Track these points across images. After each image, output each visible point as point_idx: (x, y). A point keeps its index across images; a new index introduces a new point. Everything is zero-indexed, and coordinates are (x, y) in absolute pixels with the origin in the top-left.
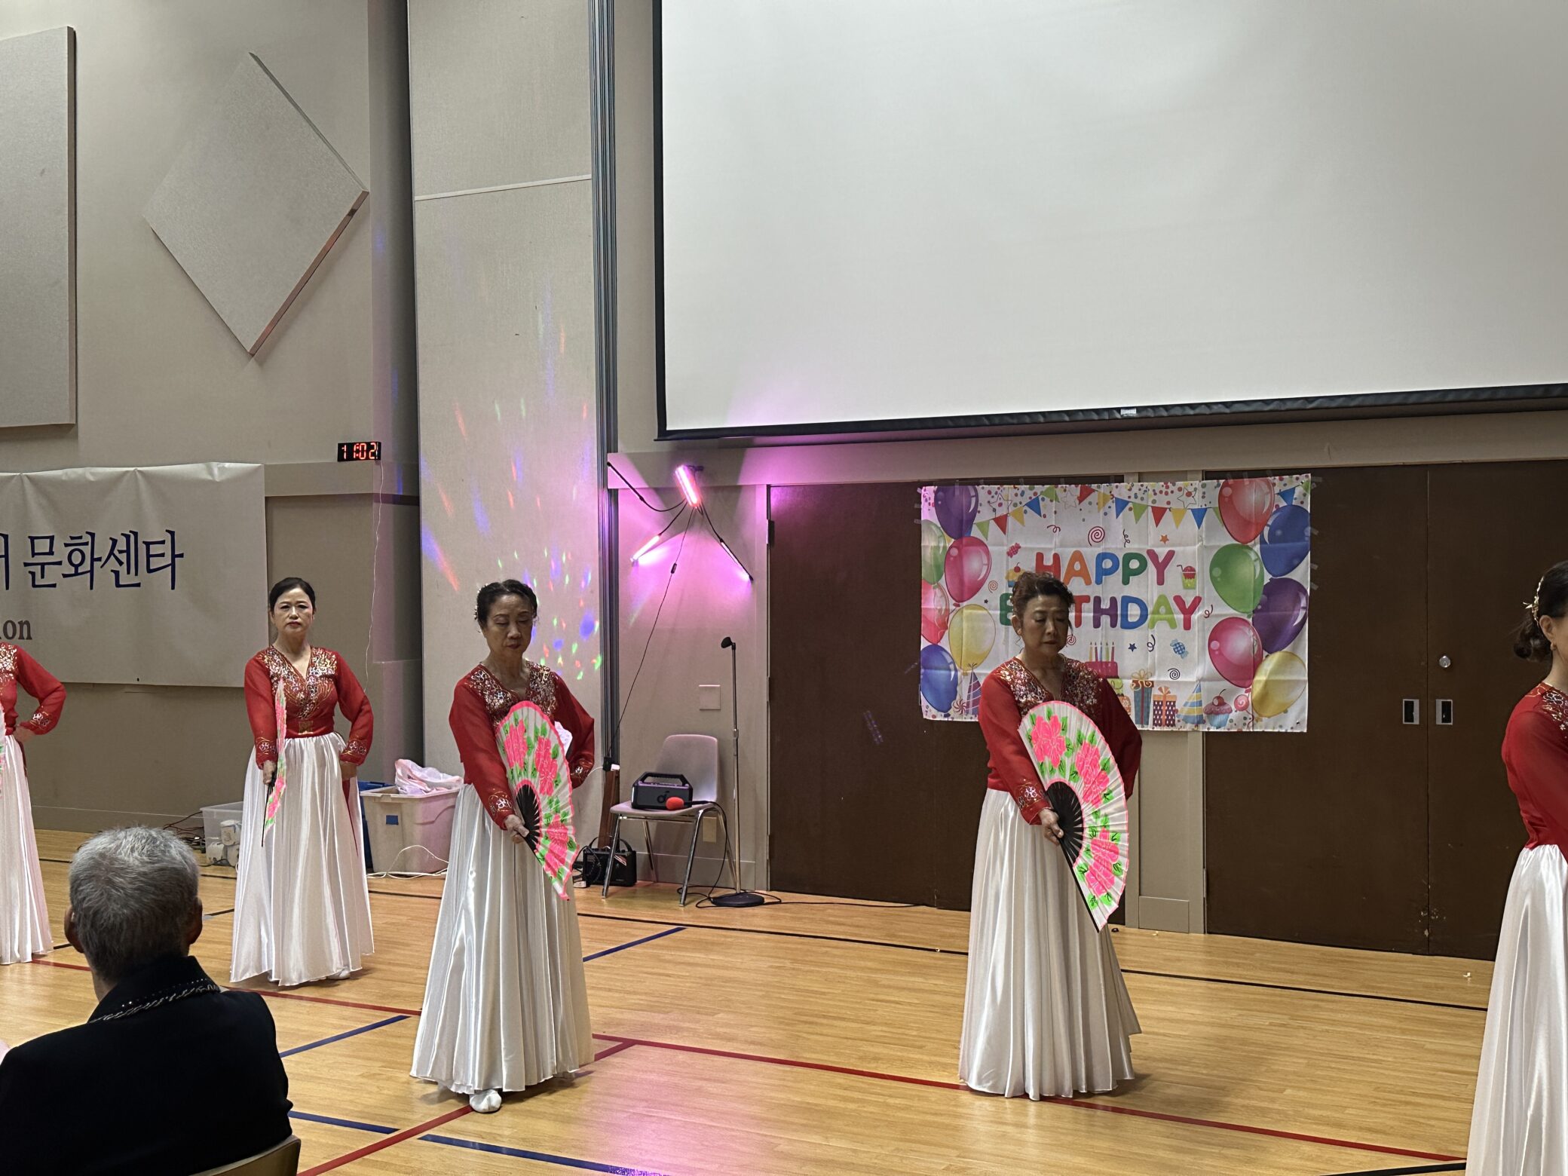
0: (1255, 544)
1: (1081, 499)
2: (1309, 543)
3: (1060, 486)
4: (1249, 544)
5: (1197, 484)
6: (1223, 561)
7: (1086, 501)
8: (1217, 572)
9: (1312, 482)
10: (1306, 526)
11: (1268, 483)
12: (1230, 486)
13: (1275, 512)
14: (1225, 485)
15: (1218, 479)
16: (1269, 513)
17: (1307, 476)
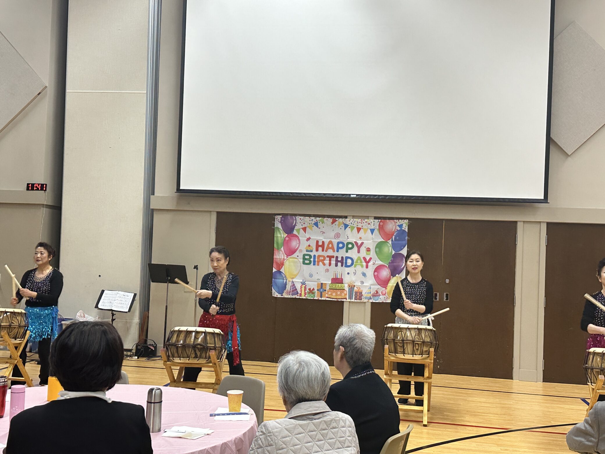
0: (390, 241)
1: (332, 223)
2: (407, 242)
3: (325, 218)
4: (388, 241)
5: (372, 221)
6: (379, 246)
7: (334, 224)
8: (377, 250)
9: (408, 222)
10: (406, 236)
11: (394, 221)
12: (382, 222)
13: (396, 231)
14: (381, 222)
15: (379, 219)
16: (394, 232)
17: (407, 221)
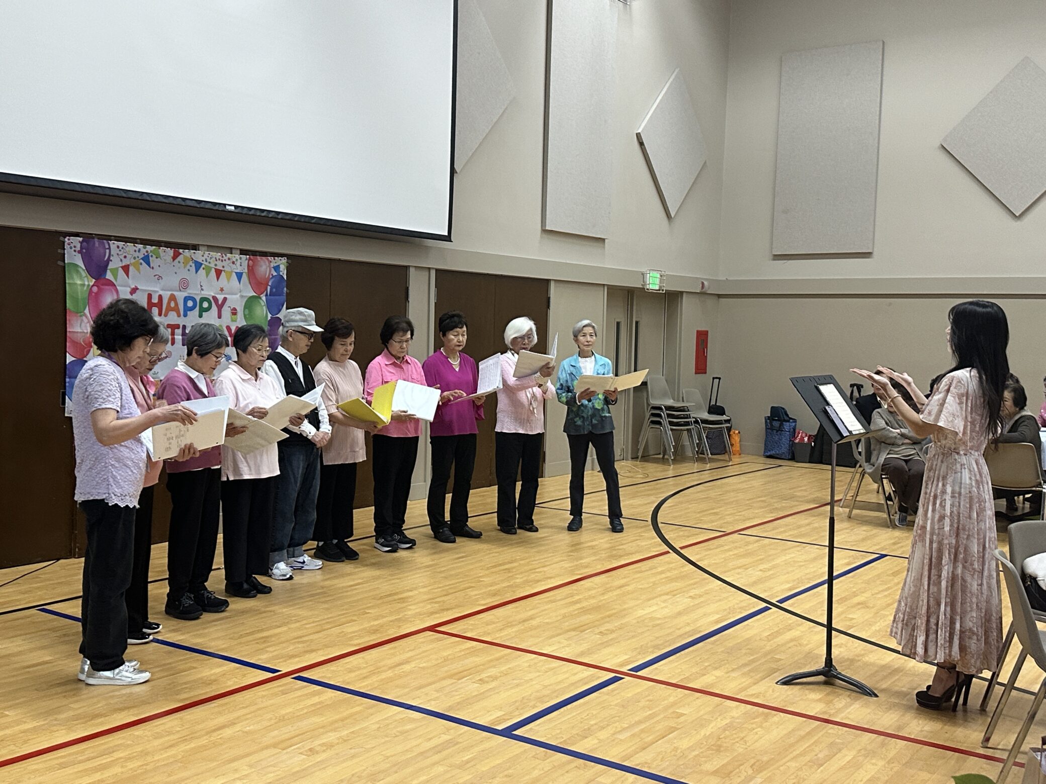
1: (174, 258)
2: (285, 295)
3: (161, 248)
4: (261, 296)
5: (238, 256)
6: (249, 305)
7: (176, 261)
8: (247, 312)
9: (287, 262)
10: (285, 287)
11: (268, 259)
12: (252, 260)
13: (272, 278)
15: (247, 255)
16: (269, 279)
17: (285, 259)
